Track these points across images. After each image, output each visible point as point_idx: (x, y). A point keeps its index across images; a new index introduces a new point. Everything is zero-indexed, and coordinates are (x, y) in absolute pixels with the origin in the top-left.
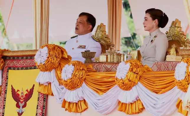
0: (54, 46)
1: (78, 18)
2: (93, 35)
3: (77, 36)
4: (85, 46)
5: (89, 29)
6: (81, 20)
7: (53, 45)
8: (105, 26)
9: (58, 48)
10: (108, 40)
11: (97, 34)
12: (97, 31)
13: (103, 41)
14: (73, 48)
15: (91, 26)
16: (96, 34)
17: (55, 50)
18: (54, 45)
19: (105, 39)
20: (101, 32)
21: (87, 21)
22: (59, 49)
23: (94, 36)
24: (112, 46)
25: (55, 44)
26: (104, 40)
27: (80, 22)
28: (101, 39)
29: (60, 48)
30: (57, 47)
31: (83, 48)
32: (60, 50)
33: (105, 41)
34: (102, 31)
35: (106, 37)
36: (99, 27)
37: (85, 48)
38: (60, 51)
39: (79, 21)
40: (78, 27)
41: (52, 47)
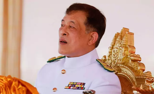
0: (9, 79)
1: (65, 17)
2: (105, 57)
3: (65, 57)
4: (84, 84)
5: (91, 43)
6: (73, 20)
7: (6, 78)
8: (132, 34)
9: (18, 85)
10: (139, 68)
11: (113, 53)
12: (113, 46)
13: (127, 70)
14: (55, 89)
15: (96, 35)
16: (110, 53)
17: (12, 89)
18: (10, 77)
19: (133, 64)
20: (123, 49)
21: (86, 24)
22: (20, 86)
23: (107, 58)
24: (148, 81)
25: (13, 77)
26: (129, 67)
27: (70, 27)
28: (123, 64)
29: (23, 85)
30: (17, 83)
31: (78, 88)
32: (24, 89)
33: (132, 69)
34: (126, 47)
35: (134, 61)
36: (119, 37)
37: (82, 88)
38: (23, 91)
39: (66, 23)
40: (66, 39)
41: (5, 81)
